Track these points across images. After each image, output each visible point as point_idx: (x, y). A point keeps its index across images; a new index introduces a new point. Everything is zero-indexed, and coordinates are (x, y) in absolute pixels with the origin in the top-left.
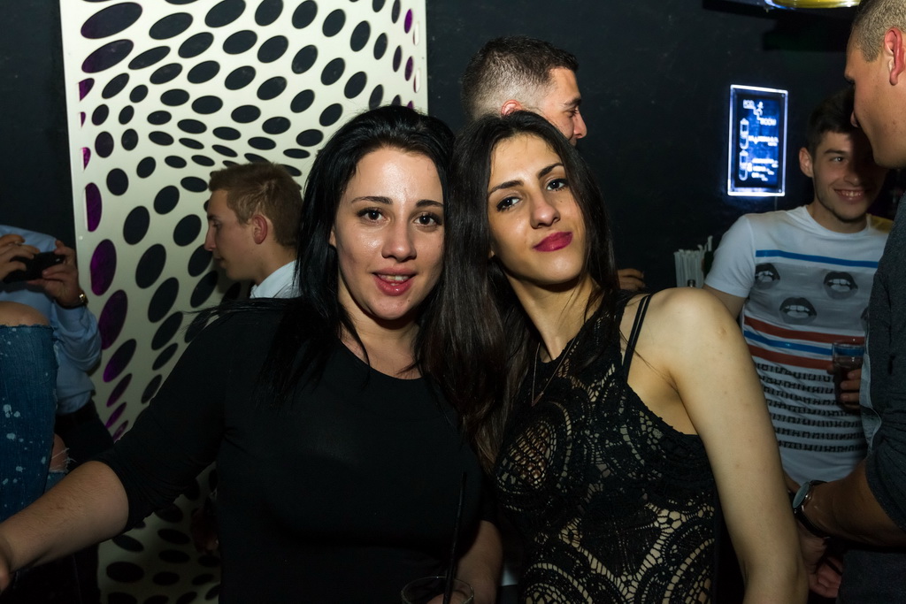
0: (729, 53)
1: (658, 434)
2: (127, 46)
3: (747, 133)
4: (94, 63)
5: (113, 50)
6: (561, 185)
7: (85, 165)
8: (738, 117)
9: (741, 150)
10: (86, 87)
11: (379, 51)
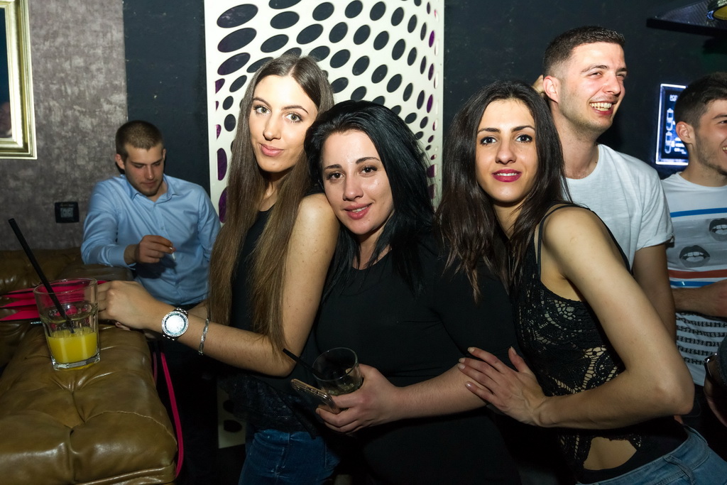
0: (660, 60)
1: (570, 309)
2: (246, 57)
3: (672, 119)
4: (225, 68)
5: (237, 60)
6: (528, 139)
7: (218, 136)
8: (666, 107)
9: (667, 131)
10: (219, 84)
11: (411, 60)
